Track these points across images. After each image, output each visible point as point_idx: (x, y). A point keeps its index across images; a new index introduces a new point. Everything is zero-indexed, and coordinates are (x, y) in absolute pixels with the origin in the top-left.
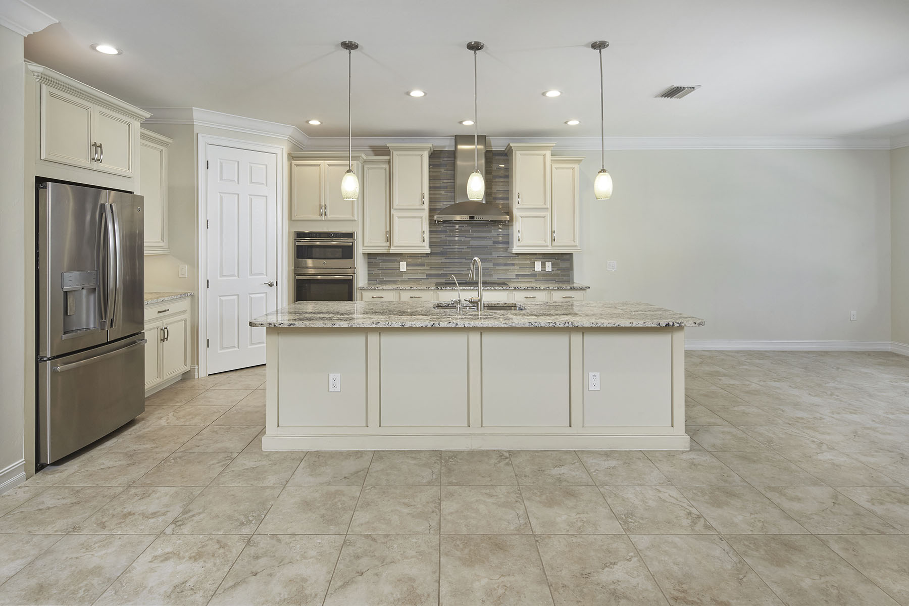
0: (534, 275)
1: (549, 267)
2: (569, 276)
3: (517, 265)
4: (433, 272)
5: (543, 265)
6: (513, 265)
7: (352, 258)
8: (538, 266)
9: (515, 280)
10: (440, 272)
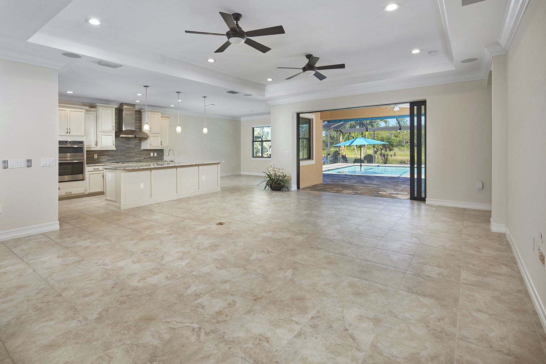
0: (151, 158)
1: (156, 154)
2: (162, 157)
3: (144, 154)
4: (110, 158)
5: (154, 154)
6: (143, 154)
7: (83, 152)
8: (152, 154)
9: (143, 160)
10: (113, 158)
